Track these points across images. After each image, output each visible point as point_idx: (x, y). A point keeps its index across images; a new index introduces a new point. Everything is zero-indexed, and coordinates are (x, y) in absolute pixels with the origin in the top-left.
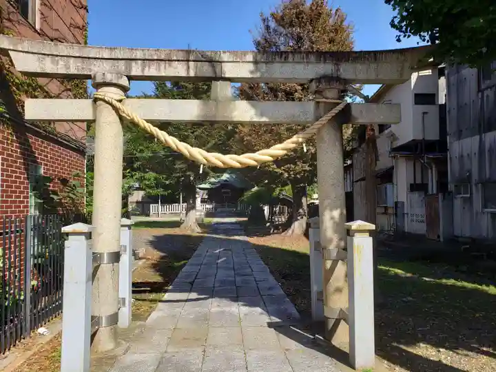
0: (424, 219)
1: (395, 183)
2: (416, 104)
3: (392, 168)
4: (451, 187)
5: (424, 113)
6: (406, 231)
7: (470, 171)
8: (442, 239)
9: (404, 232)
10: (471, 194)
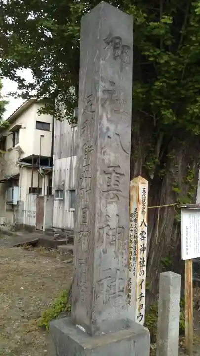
0: (35, 214)
1: (20, 186)
2: (36, 128)
3: (18, 175)
4: (53, 192)
5: (42, 136)
6: (24, 224)
7: (64, 181)
8: (44, 230)
9: (23, 225)
10: (64, 198)
